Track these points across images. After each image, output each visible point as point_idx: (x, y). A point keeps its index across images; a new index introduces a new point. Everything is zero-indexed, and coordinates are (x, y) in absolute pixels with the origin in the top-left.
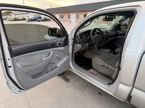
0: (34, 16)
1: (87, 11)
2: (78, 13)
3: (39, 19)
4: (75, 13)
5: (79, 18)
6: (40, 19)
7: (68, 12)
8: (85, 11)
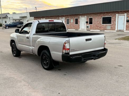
0: (14, 21)
1: (78, 15)
2: (68, 17)
3: (19, 25)
4: (65, 17)
5: (70, 23)
6: (21, 25)
7: (56, 16)
8: (76, 15)
